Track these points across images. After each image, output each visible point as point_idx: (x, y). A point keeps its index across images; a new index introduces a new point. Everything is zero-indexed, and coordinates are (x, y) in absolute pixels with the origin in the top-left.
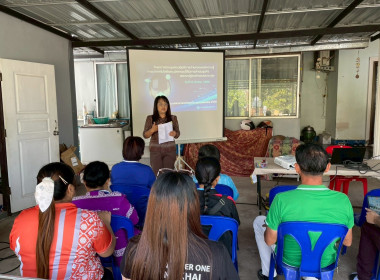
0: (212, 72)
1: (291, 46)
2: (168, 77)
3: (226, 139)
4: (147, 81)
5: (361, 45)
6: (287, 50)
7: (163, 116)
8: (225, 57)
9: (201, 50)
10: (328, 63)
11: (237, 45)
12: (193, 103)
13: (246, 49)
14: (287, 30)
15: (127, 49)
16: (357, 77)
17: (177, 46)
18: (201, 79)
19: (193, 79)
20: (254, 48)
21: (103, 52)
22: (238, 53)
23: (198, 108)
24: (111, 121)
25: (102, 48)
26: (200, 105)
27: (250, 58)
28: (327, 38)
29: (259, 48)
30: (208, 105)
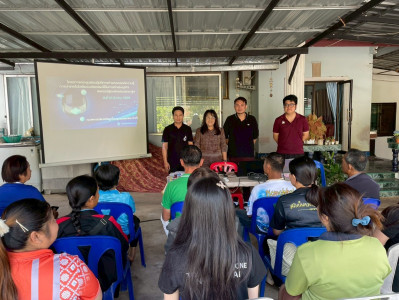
1: (211, 66)
2: (84, 92)
3: (150, 155)
4: (60, 96)
5: (272, 67)
6: (208, 69)
8: (145, 73)
9: (122, 66)
10: (250, 83)
11: (160, 63)
12: (113, 119)
13: (169, 66)
14: (203, 50)
15: (35, 62)
16: (271, 96)
17: (93, 61)
18: (121, 95)
19: (112, 95)
20: (177, 66)
21: (13, 64)
22: (161, 70)
23: (119, 124)
24: (25, 140)
25: (11, 60)
27: (175, 75)
28: (242, 60)
29: (181, 66)
30: (128, 121)
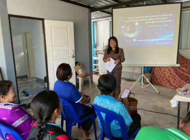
0: (170, 18)
2: (137, 24)
3: (179, 65)
4: (123, 27)
7: (114, 49)
12: (154, 40)
15: (112, 9)
19: (155, 24)
23: (158, 43)
26: (158, 41)
